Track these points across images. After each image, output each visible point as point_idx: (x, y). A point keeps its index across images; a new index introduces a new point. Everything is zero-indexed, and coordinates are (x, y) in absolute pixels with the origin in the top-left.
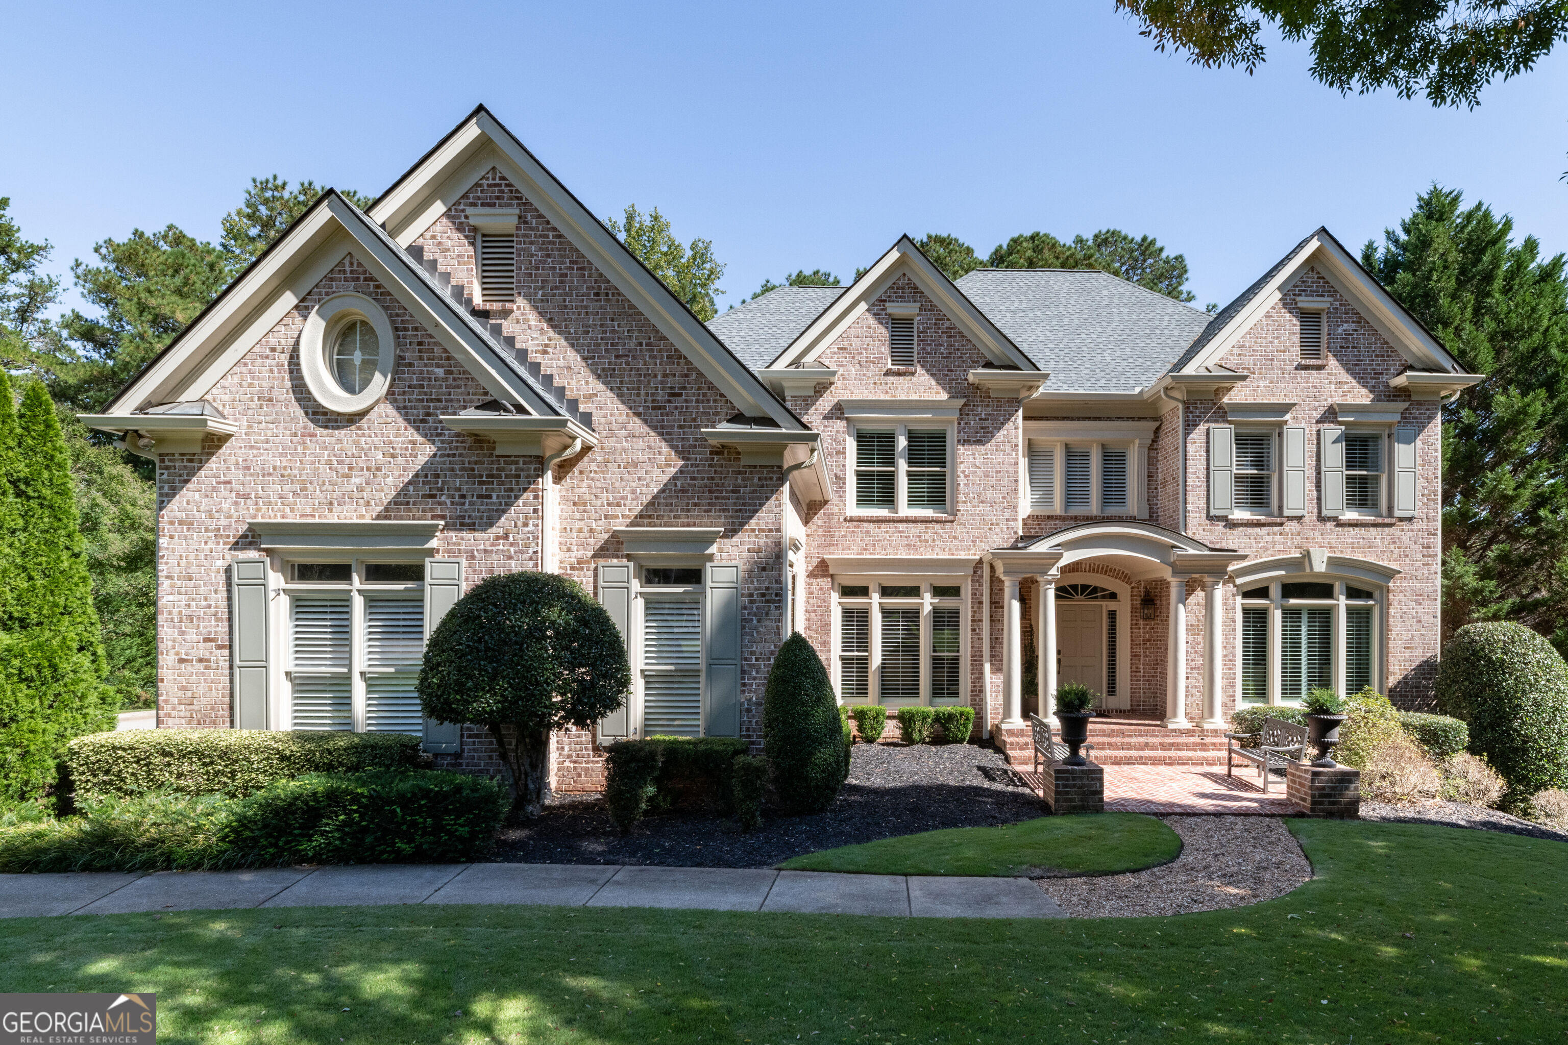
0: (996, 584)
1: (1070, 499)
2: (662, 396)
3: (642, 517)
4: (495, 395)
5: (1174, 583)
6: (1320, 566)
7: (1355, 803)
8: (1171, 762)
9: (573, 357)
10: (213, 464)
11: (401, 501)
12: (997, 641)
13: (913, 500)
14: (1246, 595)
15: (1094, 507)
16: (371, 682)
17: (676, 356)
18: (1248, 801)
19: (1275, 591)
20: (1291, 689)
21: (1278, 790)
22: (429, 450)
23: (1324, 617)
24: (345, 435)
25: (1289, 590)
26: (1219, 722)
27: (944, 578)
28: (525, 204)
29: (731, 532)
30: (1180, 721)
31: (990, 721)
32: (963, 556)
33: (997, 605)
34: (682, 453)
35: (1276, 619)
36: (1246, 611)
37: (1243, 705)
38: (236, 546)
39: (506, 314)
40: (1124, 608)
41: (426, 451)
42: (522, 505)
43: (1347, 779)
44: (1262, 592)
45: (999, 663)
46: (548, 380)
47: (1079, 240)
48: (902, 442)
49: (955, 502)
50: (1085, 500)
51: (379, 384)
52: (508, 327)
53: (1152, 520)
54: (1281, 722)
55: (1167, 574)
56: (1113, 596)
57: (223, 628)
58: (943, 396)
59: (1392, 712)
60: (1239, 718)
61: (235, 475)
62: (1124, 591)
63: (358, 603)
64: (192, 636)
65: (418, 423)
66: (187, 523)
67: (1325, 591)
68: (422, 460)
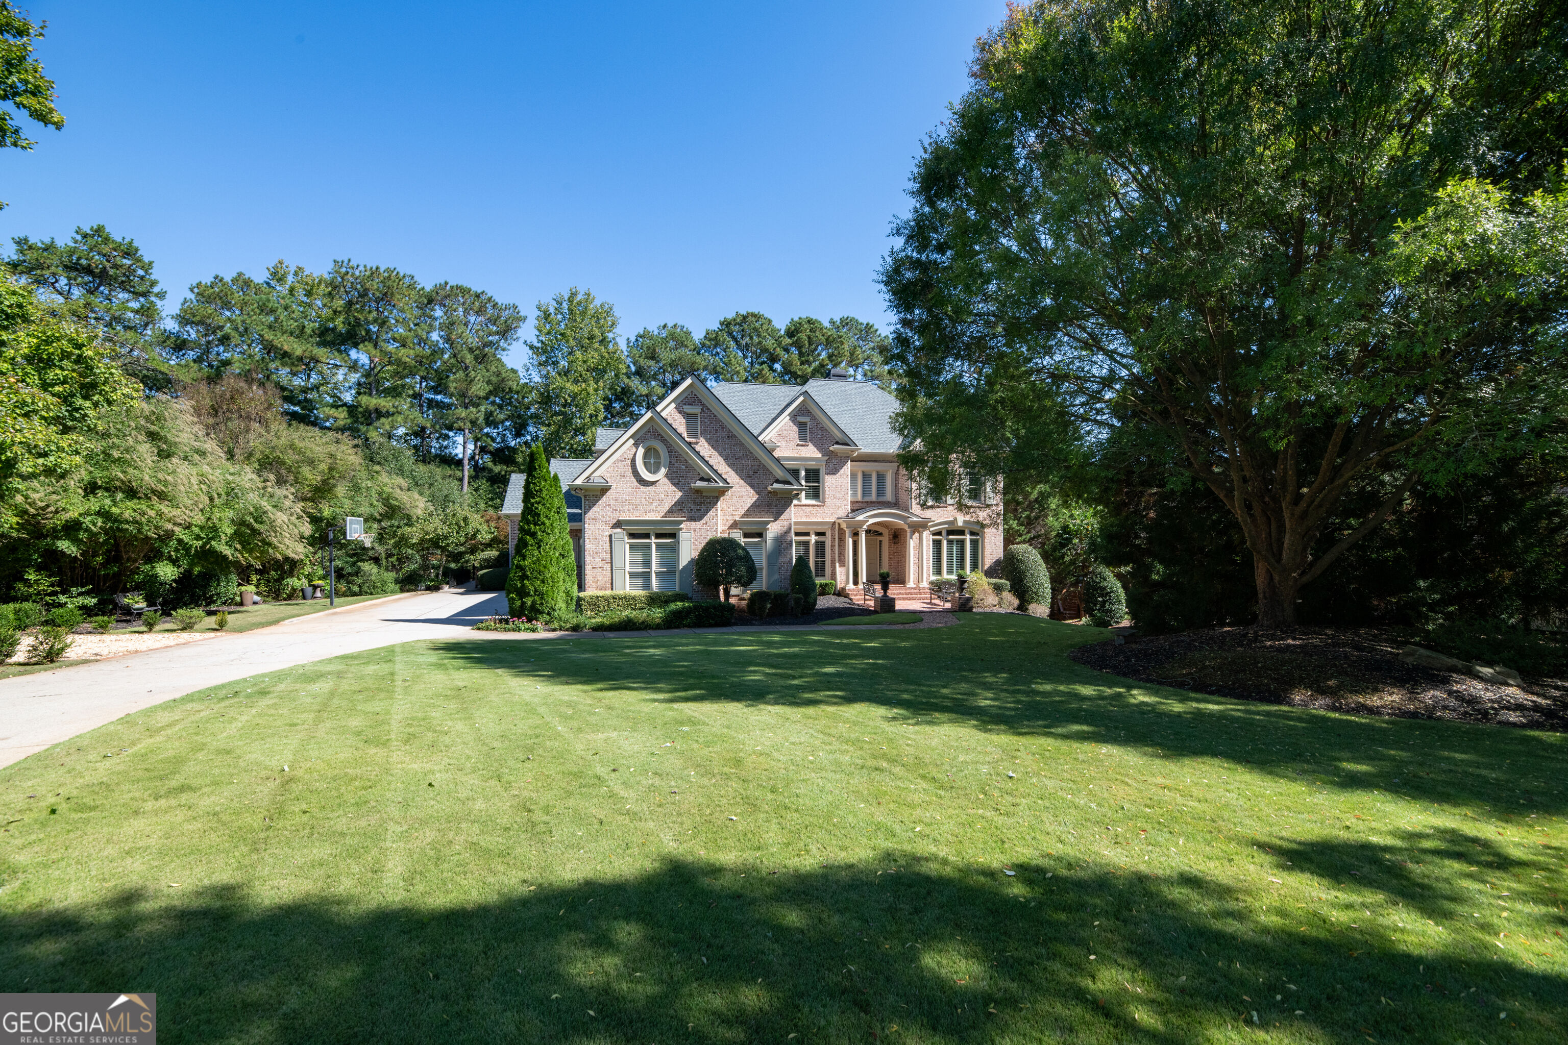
0: (841, 532)
1: (864, 494)
2: (751, 473)
3: (744, 515)
4: (703, 475)
5: (908, 531)
6: (960, 524)
7: (972, 608)
8: (910, 599)
9: (720, 459)
10: (604, 498)
11: (671, 511)
12: (842, 554)
13: (807, 497)
14: (934, 534)
15: (874, 497)
16: (657, 574)
17: (756, 459)
18: (939, 609)
19: (944, 533)
20: (950, 572)
21: (948, 605)
22: (680, 494)
23: (962, 543)
24: (650, 489)
25: (950, 532)
26: (925, 584)
27: (820, 529)
28: (703, 405)
29: (775, 520)
30: (911, 584)
31: (839, 586)
32: (827, 520)
33: (842, 540)
34: (758, 493)
35: (945, 543)
36: (934, 541)
37: (933, 578)
38: (613, 527)
39: (697, 443)
40: (886, 539)
41: (679, 494)
42: (712, 513)
43: (969, 599)
44: (939, 533)
45: (843, 564)
46: (711, 467)
47: (832, 322)
48: (803, 473)
49: (824, 498)
50: (870, 494)
51: (663, 471)
52: (697, 448)
53: (896, 504)
54: (949, 583)
55: (906, 527)
56: (881, 534)
57: (608, 556)
58: (820, 455)
59: (984, 578)
60: (932, 583)
61: (612, 502)
62: (885, 532)
63: (654, 546)
64: (597, 559)
65: (676, 485)
66: (595, 519)
67: (961, 532)
68: (678, 497)
